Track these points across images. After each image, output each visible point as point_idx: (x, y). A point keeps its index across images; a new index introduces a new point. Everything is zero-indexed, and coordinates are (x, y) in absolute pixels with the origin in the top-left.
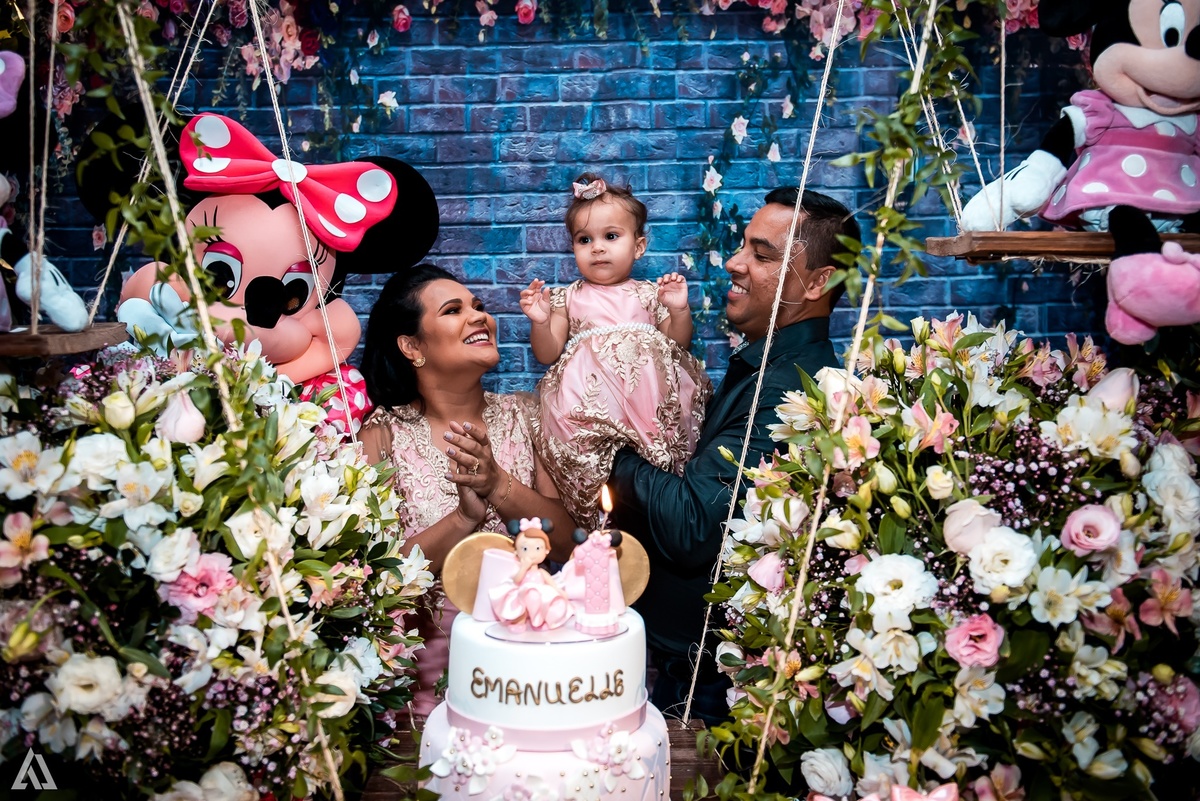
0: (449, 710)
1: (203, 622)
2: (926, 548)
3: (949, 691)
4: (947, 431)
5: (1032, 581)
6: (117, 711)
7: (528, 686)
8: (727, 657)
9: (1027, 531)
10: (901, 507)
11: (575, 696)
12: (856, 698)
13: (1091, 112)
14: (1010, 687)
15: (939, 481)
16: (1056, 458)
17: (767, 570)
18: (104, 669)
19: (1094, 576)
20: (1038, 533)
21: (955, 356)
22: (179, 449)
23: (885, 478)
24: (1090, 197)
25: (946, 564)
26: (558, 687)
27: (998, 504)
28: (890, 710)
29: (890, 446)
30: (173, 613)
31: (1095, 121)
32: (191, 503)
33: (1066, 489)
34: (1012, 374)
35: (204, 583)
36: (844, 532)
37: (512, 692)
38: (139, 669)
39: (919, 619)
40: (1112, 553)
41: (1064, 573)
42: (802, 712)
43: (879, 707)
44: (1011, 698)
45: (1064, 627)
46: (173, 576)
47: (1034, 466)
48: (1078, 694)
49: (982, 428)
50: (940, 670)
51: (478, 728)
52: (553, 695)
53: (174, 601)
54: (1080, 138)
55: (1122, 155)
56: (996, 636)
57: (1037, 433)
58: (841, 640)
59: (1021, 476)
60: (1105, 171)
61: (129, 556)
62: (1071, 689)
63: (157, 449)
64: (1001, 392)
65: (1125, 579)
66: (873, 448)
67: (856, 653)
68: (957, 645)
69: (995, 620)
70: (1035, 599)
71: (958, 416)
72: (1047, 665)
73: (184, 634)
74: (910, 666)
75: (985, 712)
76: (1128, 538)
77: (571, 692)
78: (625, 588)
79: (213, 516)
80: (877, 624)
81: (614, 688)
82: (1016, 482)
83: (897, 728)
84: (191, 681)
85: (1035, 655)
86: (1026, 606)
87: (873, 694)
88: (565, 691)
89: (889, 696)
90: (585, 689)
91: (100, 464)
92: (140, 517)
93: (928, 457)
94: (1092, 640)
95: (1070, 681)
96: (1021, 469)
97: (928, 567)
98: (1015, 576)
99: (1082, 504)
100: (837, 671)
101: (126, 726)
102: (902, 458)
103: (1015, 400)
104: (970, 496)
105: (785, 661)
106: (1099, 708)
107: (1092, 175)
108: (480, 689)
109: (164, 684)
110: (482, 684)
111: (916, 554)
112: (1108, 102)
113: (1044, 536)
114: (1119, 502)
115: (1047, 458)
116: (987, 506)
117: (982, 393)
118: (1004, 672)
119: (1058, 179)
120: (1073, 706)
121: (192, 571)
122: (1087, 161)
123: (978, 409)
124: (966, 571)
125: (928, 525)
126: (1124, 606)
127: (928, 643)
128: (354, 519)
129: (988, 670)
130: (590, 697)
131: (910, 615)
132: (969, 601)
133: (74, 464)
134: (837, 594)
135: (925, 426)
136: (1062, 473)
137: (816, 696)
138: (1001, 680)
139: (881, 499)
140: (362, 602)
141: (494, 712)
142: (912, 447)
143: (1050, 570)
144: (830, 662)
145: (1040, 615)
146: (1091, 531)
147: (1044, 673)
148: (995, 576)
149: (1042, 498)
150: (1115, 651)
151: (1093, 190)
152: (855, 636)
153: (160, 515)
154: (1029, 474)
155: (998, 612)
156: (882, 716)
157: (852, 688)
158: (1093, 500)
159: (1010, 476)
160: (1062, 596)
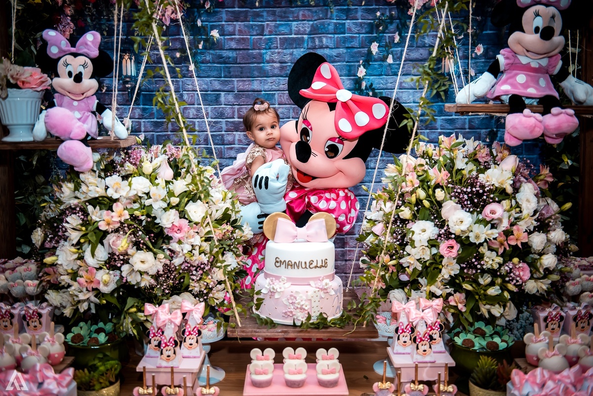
0: (266, 273)
1: (180, 242)
2: (435, 218)
3: (440, 267)
4: (445, 178)
5: (470, 229)
6: (153, 272)
7: (295, 263)
8: (364, 262)
9: (472, 213)
10: (426, 203)
11: (311, 266)
12: (409, 271)
13: (507, 58)
14: (462, 265)
15: (440, 194)
16: (482, 186)
17: (378, 229)
18: (149, 256)
19: (493, 227)
20: (475, 213)
21: (451, 150)
22: (167, 182)
23: (421, 194)
24: (503, 91)
25: (442, 223)
26: (305, 263)
27: (461, 202)
28: (421, 275)
29: (424, 182)
30: (169, 238)
31: (508, 61)
32: (175, 201)
33: (485, 197)
34: (473, 158)
35: (180, 229)
36: (406, 213)
37: (290, 265)
38: (161, 256)
39: (431, 242)
40: (500, 220)
41: (482, 226)
42: (391, 277)
43: (417, 273)
44: (462, 269)
45: (481, 244)
46: (170, 226)
47: (474, 189)
48: (484, 267)
49: (460, 177)
50: (437, 260)
51: (278, 278)
52: (303, 266)
53: (170, 235)
54: (502, 68)
55: (517, 75)
56: (457, 247)
57: (477, 178)
58: (404, 250)
59: (469, 193)
60: (509, 81)
61: (155, 218)
62: (482, 265)
63: (161, 181)
64: (467, 164)
65: (504, 229)
66: (417, 183)
67: (409, 255)
68: (443, 248)
69: (457, 242)
70: (471, 235)
71: (450, 172)
72: (475, 258)
73: (174, 246)
74: (427, 257)
75: (452, 273)
76: (506, 215)
77: (310, 265)
79: (183, 205)
80: (416, 244)
81: (324, 265)
82: (468, 195)
83: (423, 281)
84: (177, 261)
85: (471, 254)
86: (468, 237)
87: (415, 269)
88: (308, 264)
89: (420, 269)
90: (314, 264)
91: (142, 187)
92: (158, 206)
93: (438, 186)
94: (491, 249)
95: (482, 262)
96: (469, 190)
97: (436, 225)
98: (464, 227)
99: (490, 203)
100: (401, 261)
101: (156, 277)
102: (429, 187)
103: (471, 166)
104: (451, 200)
105: (384, 258)
106: (493, 272)
107: (505, 82)
108: (278, 264)
109: (168, 262)
110: (278, 262)
111: (432, 221)
112: (513, 54)
113: (477, 215)
114: (506, 203)
115: (480, 187)
116: (457, 203)
117: (460, 164)
118: (459, 260)
119: (493, 83)
120: (483, 272)
121: (176, 224)
122: (504, 77)
123: (459, 170)
124: (448, 225)
125: (437, 211)
126: (502, 238)
127: (434, 251)
128: (227, 209)
129: (454, 259)
130: (316, 267)
131: (428, 241)
132: (448, 235)
133: (133, 187)
134: (404, 236)
135: (437, 175)
136: (484, 192)
137: (395, 271)
138: (459, 262)
139: (419, 202)
140: (230, 239)
141: (283, 272)
142: (432, 183)
143: (477, 225)
144: (400, 258)
145: (472, 240)
146: (493, 212)
147: (474, 260)
148: (457, 227)
149: (476, 200)
150: (499, 254)
151: (505, 88)
152: (408, 248)
153: (165, 205)
154: (472, 192)
155: (458, 238)
156: (418, 277)
157: (408, 267)
158: (494, 201)
159: (465, 193)
160: (480, 233)
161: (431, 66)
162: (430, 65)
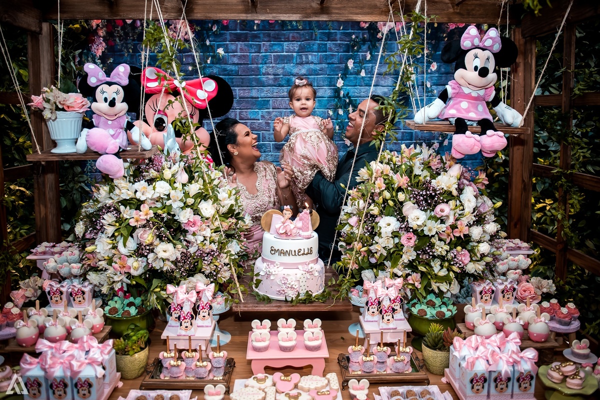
0: (262, 258)
1: (194, 234)
2: (398, 214)
3: (401, 253)
4: (405, 182)
5: (425, 224)
6: (173, 258)
7: (287, 251)
8: (341, 246)
9: (425, 211)
10: (391, 203)
11: (299, 254)
12: (377, 256)
13: (453, 88)
14: (418, 252)
15: (401, 196)
16: (435, 190)
17: (353, 220)
18: (170, 246)
19: (443, 222)
20: (429, 211)
21: (411, 159)
22: (184, 185)
23: (387, 195)
24: (451, 115)
25: (403, 219)
26: (295, 251)
27: (417, 203)
28: (386, 259)
29: (389, 186)
30: (186, 232)
31: (454, 91)
32: (190, 201)
33: (436, 199)
34: (427, 166)
35: (194, 224)
36: (375, 210)
37: (282, 253)
38: (179, 246)
39: (394, 234)
40: (448, 217)
41: (434, 222)
42: (363, 260)
43: (383, 258)
44: (418, 255)
45: (433, 236)
46: (186, 221)
47: (428, 192)
48: (435, 254)
49: (417, 180)
50: (399, 247)
51: (273, 263)
52: (293, 254)
53: (186, 228)
54: (450, 95)
55: (461, 102)
56: (414, 238)
57: (430, 183)
58: (373, 239)
59: (424, 195)
60: (455, 106)
61: (174, 215)
62: (433, 252)
63: (178, 185)
64: (422, 171)
65: (450, 224)
66: (384, 186)
67: (377, 243)
68: (404, 241)
69: (414, 234)
70: (425, 229)
71: (410, 177)
72: (428, 246)
73: (190, 237)
74: (391, 246)
75: (411, 259)
76: (452, 213)
77: (298, 253)
78: (313, 226)
79: (196, 205)
80: (382, 235)
81: (310, 252)
82: (423, 197)
83: (388, 264)
84: (192, 250)
85: (425, 244)
86: (423, 230)
87: (381, 254)
88: (297, 252)
89: (385, 255)
90: (302, 252)
91: (164, 190)
92: (176, 205)
93: (400, 189)
94: (440, 240)
95: (433, 250)
96: (424, 193)
97: (398, 220)
98: (420, 223)
99: (440, 203)
100: (371, 248)
101: (175, 262)
102: (393, 189)
103: (426, 173)
104: (410, 200)
105: (357, 245)
106: (442, 258)
107: (452, 107)
108: (273, 252)
109: (185, 251)
110: (273, 251)
111: (395, 216)
112: (458, 85)
113: (430, 212)
114: (452, 203)
115: (433, 190)
116: (414, 204)
117: (417, 171)
118: (416, 248)
119: (443, 108)
120: (434, 257)
121: (191, 220)
122: (451, 103)
123: (416, 176)
124: (407, 221)
125: (399, 208)
126: (450, 231)
127: (397, 240)
128: (232, 205)
129: (412, 247)
130: (303, 254)
131: (392, 233)
132: (407, 229)
133: (157, 190)
134: (373, 228)
135: (400, 180)
136: (436, 194)
137: (366, 255)
138: (415, 250)
139: (385, 201)
140: (234, 230)
141: (277, 258)
142: (396, 186)
143: (430, 221)
144: (370, 246)
145: (426, 233)
146: (442, 211)
147: (427, 248)
148: (414, 222)
149: (429, 201)
150: (447, 243)
151: (452, 113)
152: (376, 238)
153: (182, 205)
154: (426, 195)
155: (415, 232)
156: (384, 260)
157: (376, 253)
158: (443, 202)
159: (421, 195)
160: (432, 228)
161: (395, 98)
162: (393, 97)
